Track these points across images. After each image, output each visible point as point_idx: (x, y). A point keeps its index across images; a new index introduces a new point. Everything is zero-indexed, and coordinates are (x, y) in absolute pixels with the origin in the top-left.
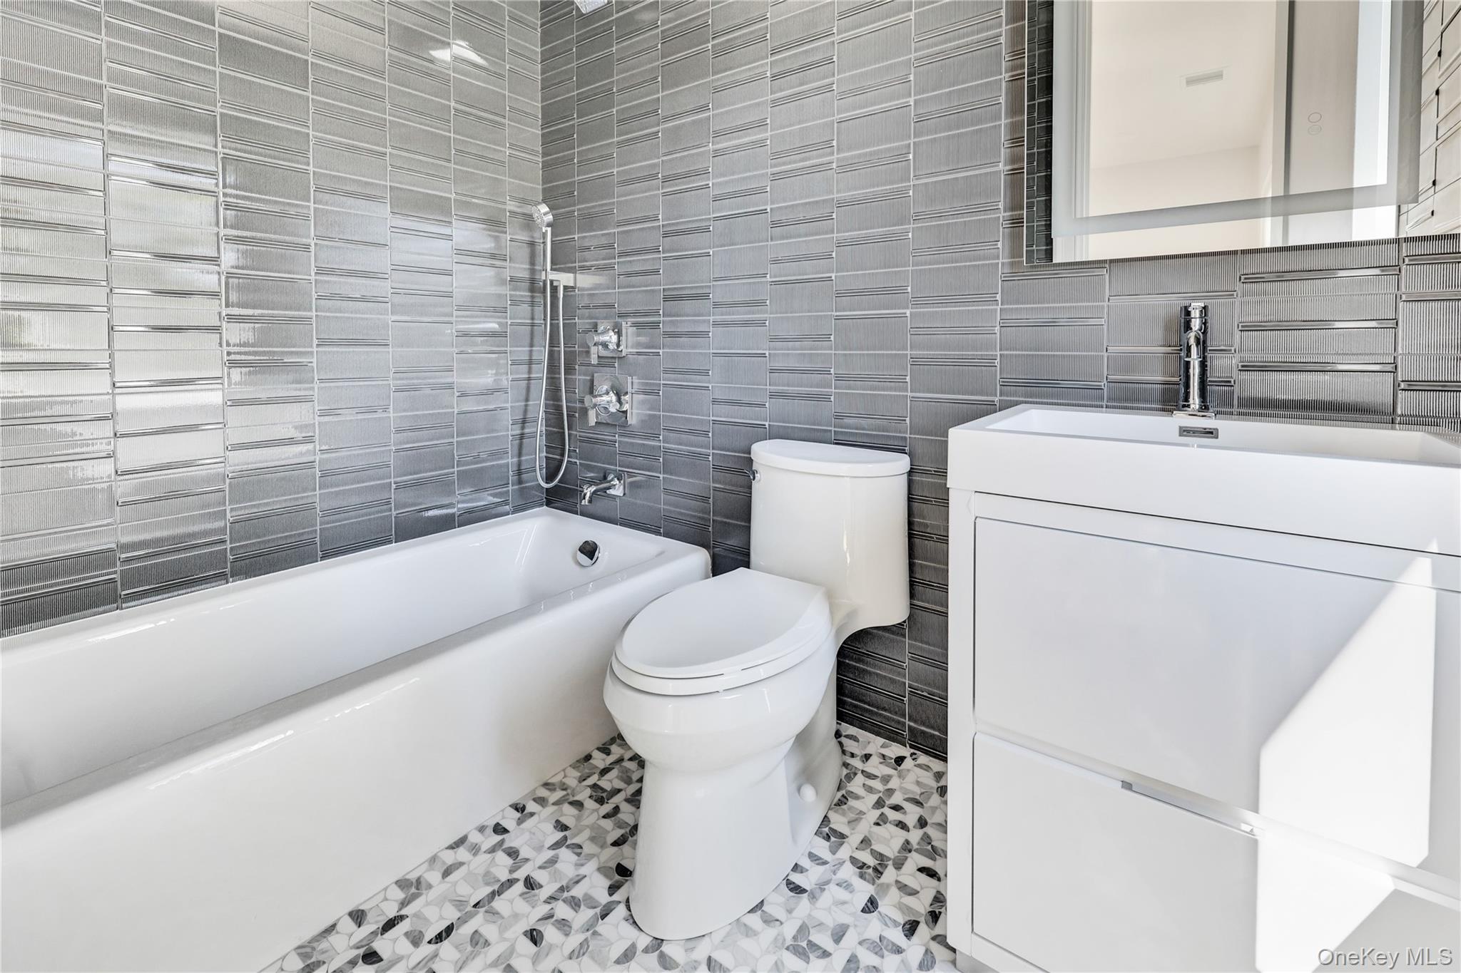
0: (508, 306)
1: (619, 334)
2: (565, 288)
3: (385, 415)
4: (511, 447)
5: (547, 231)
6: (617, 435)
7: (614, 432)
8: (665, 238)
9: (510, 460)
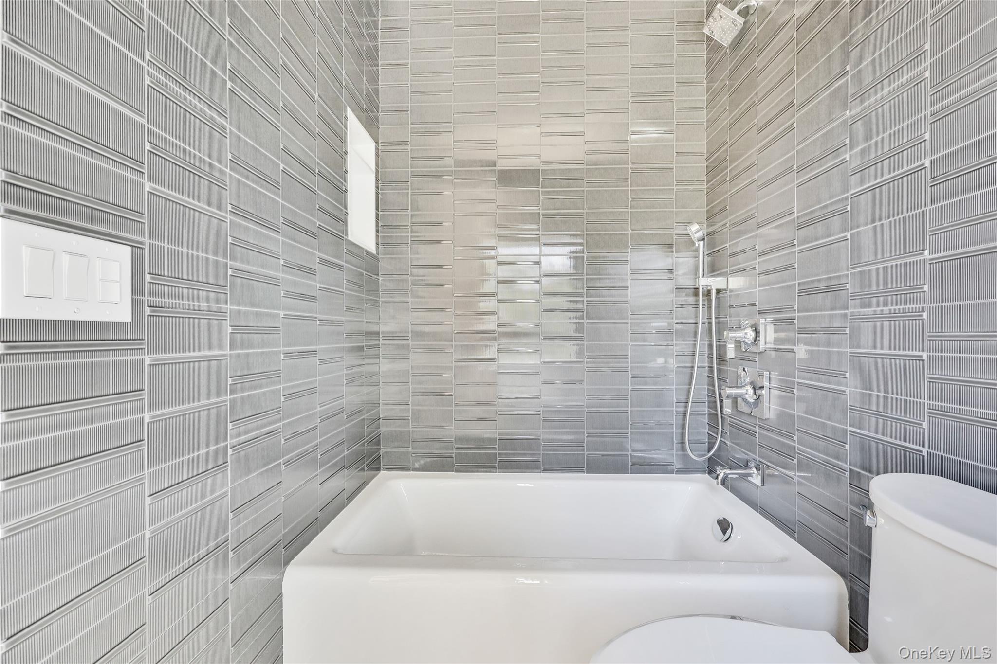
0: (674, 309)
1: (756, 331)
2: (718, 291)
3: (581, 386)
4: (674, 420)
5: (699, 245)
6: (757, 427)
7: (755, 422)
8: (799, 230)
9: (674, 431)
